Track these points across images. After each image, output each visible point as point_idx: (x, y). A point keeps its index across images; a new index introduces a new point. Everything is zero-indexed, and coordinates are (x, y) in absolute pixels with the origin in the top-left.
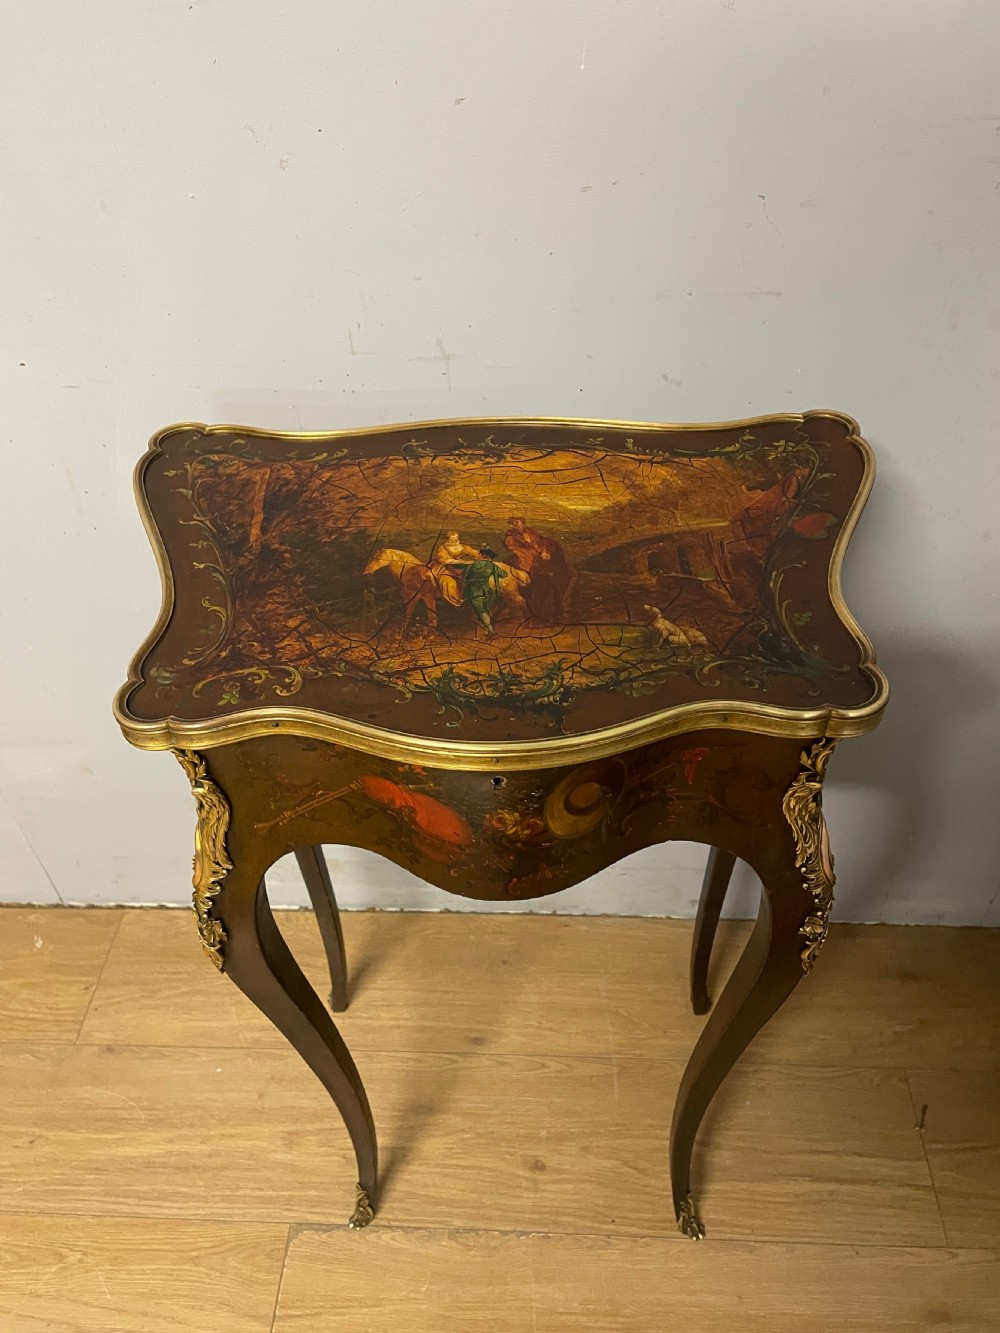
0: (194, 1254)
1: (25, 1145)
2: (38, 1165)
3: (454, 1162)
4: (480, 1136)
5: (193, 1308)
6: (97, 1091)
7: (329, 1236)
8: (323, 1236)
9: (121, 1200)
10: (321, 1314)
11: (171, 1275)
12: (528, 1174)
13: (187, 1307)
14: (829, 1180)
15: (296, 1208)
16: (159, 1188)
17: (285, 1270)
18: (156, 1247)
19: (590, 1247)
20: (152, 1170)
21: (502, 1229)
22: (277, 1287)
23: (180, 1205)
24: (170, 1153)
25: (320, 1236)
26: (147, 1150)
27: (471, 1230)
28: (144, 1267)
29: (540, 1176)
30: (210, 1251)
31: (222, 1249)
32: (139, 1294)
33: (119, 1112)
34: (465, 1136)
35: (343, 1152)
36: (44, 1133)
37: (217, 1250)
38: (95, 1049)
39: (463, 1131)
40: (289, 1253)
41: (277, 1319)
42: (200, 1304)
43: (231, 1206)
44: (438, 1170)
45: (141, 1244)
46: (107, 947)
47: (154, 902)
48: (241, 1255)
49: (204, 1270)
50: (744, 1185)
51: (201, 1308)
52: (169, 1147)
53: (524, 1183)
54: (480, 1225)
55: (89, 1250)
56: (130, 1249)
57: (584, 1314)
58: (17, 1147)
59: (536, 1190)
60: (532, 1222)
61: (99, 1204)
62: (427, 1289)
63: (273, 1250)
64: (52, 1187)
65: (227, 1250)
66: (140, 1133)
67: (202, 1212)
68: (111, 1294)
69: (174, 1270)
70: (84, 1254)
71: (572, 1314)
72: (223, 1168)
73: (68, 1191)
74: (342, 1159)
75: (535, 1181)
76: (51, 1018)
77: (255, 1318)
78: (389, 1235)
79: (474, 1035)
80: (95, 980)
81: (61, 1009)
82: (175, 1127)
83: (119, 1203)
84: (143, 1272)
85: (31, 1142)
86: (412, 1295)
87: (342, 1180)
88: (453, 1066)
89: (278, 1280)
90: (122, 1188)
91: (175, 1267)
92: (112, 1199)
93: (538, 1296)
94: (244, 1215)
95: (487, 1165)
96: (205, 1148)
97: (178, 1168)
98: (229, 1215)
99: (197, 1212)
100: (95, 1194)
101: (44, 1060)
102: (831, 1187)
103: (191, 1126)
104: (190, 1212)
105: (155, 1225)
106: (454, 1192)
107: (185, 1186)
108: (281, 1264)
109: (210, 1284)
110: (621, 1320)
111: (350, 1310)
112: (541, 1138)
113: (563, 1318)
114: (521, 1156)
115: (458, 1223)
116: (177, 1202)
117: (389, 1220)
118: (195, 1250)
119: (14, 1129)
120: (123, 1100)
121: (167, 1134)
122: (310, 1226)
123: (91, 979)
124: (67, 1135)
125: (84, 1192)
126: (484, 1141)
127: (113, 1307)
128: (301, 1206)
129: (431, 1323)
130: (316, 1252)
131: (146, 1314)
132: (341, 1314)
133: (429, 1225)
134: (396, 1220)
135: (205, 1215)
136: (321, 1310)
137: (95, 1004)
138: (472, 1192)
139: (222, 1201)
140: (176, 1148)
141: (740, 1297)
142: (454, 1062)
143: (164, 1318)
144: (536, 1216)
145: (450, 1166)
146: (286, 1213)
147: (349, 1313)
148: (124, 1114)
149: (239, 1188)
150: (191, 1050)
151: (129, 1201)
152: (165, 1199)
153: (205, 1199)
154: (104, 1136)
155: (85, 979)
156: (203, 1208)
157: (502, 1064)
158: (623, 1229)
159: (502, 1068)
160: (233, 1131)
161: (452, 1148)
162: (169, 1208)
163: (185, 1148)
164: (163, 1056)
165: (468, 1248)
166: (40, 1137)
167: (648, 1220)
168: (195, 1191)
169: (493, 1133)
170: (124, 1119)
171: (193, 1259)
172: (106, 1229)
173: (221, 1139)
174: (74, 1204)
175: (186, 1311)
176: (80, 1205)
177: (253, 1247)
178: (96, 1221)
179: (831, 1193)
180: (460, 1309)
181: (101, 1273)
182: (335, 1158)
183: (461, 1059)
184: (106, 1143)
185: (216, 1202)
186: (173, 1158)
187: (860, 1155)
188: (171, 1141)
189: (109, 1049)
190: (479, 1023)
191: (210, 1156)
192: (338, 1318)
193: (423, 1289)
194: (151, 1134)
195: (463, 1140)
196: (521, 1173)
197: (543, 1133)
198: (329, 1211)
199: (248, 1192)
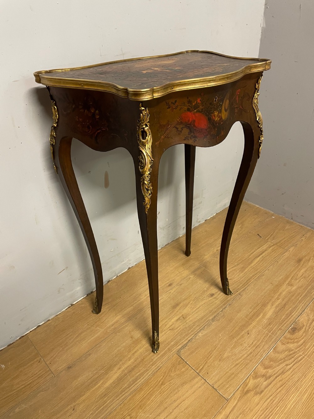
0: (161, 383)
1: (72, 412)
2: (84, 412)
3: (195, 309)
4: (194, 300)
5: (176, 393)
6: (79, 380)
7: (188, 346)
8: (187, 348)
9: (123, 393)
10: (207, 361)
11: (161, 393)
12: (212, 298)
13: (174, 395)
14: (260, 255)
15: (173, 349)
16: (131, 380)
17: (187, 362)
18: (148, 392)
19: (239, 299)
20: (123, 379)
21: (220, 311)
22: (190, 367)
23: (142, 378)
24: (124, 371)
25: (186, 348)
26: (115, 377)
27: (215, 317)
28: (151, 399)
29: (214, 296)
30: (164, 379)
31: (166, 374)
32: (158, 406)
33: (94, 377)
34: (191, 303)
35: (169, 329)
36: (74, 404)
37: (165, 376)
38: (64, 372)
39: (189, 302)
40: (183, 359)
41: (199, 373)
42: (177, 391)
43: (156, 365)
44: (194, 313)
45: (143, 396)
46: (33, 347)
47: (35, 327)
48: (173, 371)
49: (168, 383)
50: (249, 267)
51: (178, 391)
52: (121, 370)
53: (214, 300)
54: (215, 314)
55: (130, 413)
56: (142, 400)
57: (253, 310)
58: (70, 415)
59: (217, 299)
60: (224, 305)
61: (118, 401)
62: (221, 335)
63: (179, 362)
64: (97, 412)
65: (168, 373)
66: (108, 375)
67: (150, 373)
68: (150, 415)
69: (160, 392)
70: (129, 415)
71: (251, 312)
72: (143, 360)
73: (102, 408)
74: (170, 331)
75: (215, 298)
76: (36, 378)
77: (194, 378)
78: (200, 333)
79: (169, 284)
80: (40, 357)
81: (37, 373)
82: (116, 364)
83: (124, 395)
84: (153, 401)
85: (73, 410)
86: (220, 339)
87: (176, 334)
88: (171, 293)
89: (189, 366)
90: (120, 391)
91: (159, 391)
92: (121, 396)
93: (242, 315)
94: (162, 363)
95: (202, 303)
96: (132, 360)
97: (130, 372)
98: (158, 367)
99: (149, 374)
100: (113, 400)
101: (49, 388)
102: (261, 256)
103: (121, 360)
104: (147, 377)
105: (141, 388)
106: (202, 314)
107: (137, 373)
108: (185, 362)
109: (173, 384)
110: (260, 305)
111: (212, 354)
112: (206, 290)
113: (251, 314)
114: (207, 296)
115: (211, 318)
116: (140, 378)
117: (196, 331)
118: (159, 382)
119: (62, 413)
120: (91, 374)
121: (116, 369)
122: (181, 349)
123: (38, 359)
124: (83, 398)
125: (108, 403)
126: (196, 300)
127: (155, 416)
128: (173, 348)
129: (230, 340)
130: (190, 352)
131: (167, 408)
132: (211, 357)
133: (206, 324)
134: (198, 330)
135: (152, 373)
136: (206, 361)
137: (48, 363)
138: (206, 310)
139: (153, 366)
140: (123, 368)
141: (271, 283)
142: (171, 292)
143: (172, 403)
144: (223, 303)
145: (195, 310)
146: (172, 353)
147: (212, 355)
148: (96, 376)
149: (152, 359)
150: (98, 346)
151: (126, 391)
152: (136, 381)
153: (147, 370)
154: (97, 386)
155: (35, 360)
156: (149, 372)
157: (181, 284)
158: (240, 291)
159: (182, 285)
160: (135, 350)
161: (191, 308)
162: (139, 381)
163: (126, 366)
164: (90, 354)
165: (219, 320)
166: (74, 406)
167: (242, 286)
168: (142, 371)
169: (196, 297)
170: (97, 377)
171: (162, 384)
172: (128, 404)
173: (134, 355)
174: (109, 409)
175: (176, 395)
176: (112, 407)
177: (173, 366)
178: (122, 405)
179: (262, 257)
180: (232, 332)
181: (140, 414)
182: (168, 332)
183: (171, 291)
184: (100, 387)
185: (151, 368)
186: (126, 371)
187: (259, 248)
188: (120, 368)
189: (69, 368)
190: (166, 282)
191: (135, 361)
192: (211, 358)
193: (220, 335)
194: (111, 373)
195: (191, 304)
196: (210, 299)
197: (205, 289)
198: (181, 342)
199: (156, 358)
